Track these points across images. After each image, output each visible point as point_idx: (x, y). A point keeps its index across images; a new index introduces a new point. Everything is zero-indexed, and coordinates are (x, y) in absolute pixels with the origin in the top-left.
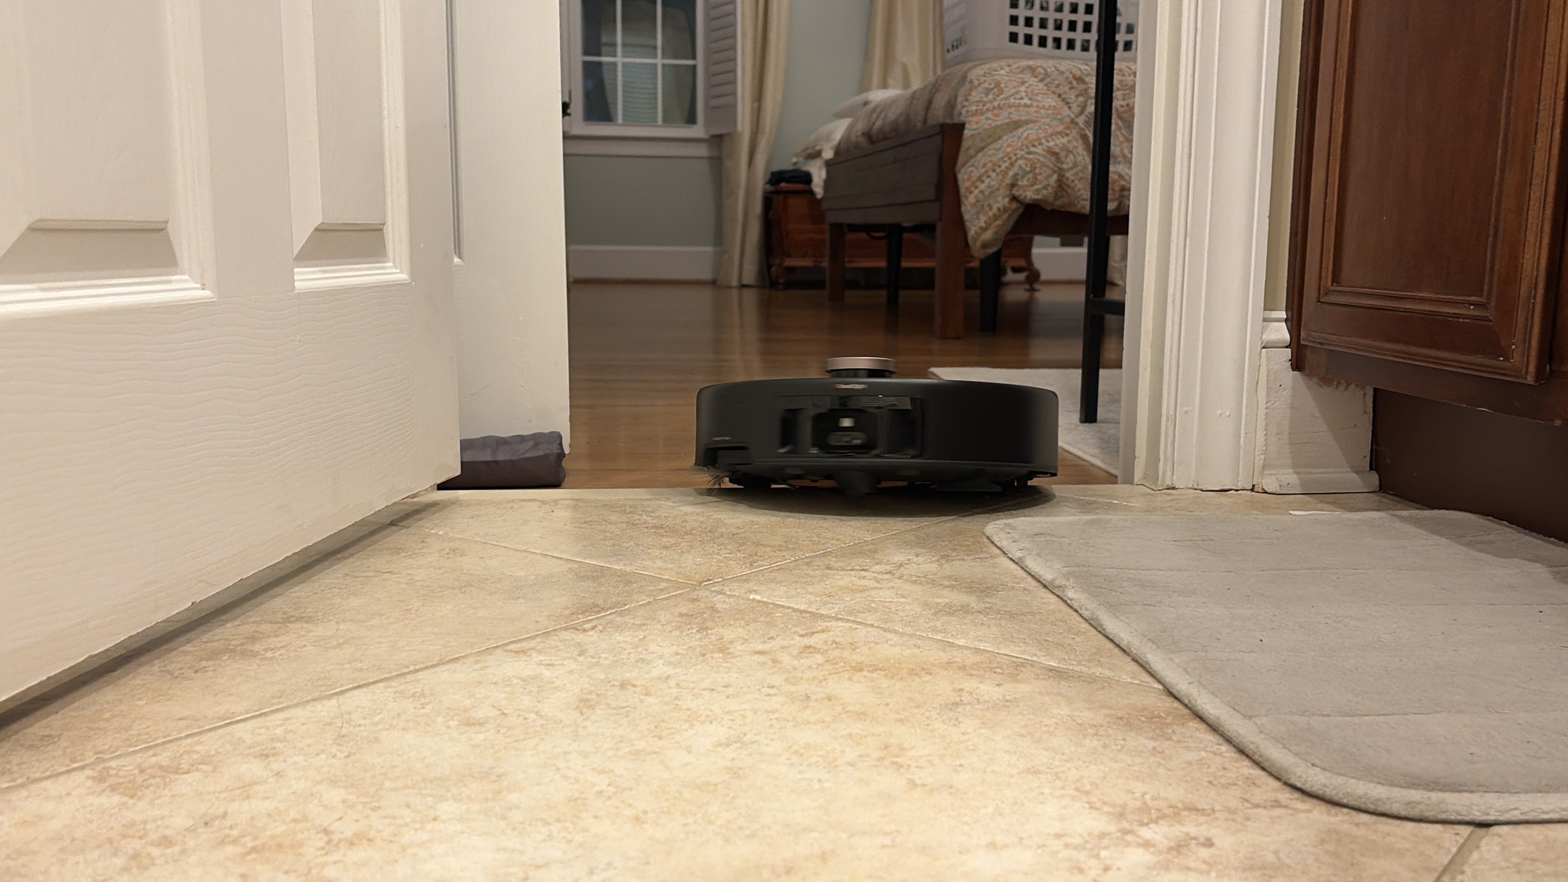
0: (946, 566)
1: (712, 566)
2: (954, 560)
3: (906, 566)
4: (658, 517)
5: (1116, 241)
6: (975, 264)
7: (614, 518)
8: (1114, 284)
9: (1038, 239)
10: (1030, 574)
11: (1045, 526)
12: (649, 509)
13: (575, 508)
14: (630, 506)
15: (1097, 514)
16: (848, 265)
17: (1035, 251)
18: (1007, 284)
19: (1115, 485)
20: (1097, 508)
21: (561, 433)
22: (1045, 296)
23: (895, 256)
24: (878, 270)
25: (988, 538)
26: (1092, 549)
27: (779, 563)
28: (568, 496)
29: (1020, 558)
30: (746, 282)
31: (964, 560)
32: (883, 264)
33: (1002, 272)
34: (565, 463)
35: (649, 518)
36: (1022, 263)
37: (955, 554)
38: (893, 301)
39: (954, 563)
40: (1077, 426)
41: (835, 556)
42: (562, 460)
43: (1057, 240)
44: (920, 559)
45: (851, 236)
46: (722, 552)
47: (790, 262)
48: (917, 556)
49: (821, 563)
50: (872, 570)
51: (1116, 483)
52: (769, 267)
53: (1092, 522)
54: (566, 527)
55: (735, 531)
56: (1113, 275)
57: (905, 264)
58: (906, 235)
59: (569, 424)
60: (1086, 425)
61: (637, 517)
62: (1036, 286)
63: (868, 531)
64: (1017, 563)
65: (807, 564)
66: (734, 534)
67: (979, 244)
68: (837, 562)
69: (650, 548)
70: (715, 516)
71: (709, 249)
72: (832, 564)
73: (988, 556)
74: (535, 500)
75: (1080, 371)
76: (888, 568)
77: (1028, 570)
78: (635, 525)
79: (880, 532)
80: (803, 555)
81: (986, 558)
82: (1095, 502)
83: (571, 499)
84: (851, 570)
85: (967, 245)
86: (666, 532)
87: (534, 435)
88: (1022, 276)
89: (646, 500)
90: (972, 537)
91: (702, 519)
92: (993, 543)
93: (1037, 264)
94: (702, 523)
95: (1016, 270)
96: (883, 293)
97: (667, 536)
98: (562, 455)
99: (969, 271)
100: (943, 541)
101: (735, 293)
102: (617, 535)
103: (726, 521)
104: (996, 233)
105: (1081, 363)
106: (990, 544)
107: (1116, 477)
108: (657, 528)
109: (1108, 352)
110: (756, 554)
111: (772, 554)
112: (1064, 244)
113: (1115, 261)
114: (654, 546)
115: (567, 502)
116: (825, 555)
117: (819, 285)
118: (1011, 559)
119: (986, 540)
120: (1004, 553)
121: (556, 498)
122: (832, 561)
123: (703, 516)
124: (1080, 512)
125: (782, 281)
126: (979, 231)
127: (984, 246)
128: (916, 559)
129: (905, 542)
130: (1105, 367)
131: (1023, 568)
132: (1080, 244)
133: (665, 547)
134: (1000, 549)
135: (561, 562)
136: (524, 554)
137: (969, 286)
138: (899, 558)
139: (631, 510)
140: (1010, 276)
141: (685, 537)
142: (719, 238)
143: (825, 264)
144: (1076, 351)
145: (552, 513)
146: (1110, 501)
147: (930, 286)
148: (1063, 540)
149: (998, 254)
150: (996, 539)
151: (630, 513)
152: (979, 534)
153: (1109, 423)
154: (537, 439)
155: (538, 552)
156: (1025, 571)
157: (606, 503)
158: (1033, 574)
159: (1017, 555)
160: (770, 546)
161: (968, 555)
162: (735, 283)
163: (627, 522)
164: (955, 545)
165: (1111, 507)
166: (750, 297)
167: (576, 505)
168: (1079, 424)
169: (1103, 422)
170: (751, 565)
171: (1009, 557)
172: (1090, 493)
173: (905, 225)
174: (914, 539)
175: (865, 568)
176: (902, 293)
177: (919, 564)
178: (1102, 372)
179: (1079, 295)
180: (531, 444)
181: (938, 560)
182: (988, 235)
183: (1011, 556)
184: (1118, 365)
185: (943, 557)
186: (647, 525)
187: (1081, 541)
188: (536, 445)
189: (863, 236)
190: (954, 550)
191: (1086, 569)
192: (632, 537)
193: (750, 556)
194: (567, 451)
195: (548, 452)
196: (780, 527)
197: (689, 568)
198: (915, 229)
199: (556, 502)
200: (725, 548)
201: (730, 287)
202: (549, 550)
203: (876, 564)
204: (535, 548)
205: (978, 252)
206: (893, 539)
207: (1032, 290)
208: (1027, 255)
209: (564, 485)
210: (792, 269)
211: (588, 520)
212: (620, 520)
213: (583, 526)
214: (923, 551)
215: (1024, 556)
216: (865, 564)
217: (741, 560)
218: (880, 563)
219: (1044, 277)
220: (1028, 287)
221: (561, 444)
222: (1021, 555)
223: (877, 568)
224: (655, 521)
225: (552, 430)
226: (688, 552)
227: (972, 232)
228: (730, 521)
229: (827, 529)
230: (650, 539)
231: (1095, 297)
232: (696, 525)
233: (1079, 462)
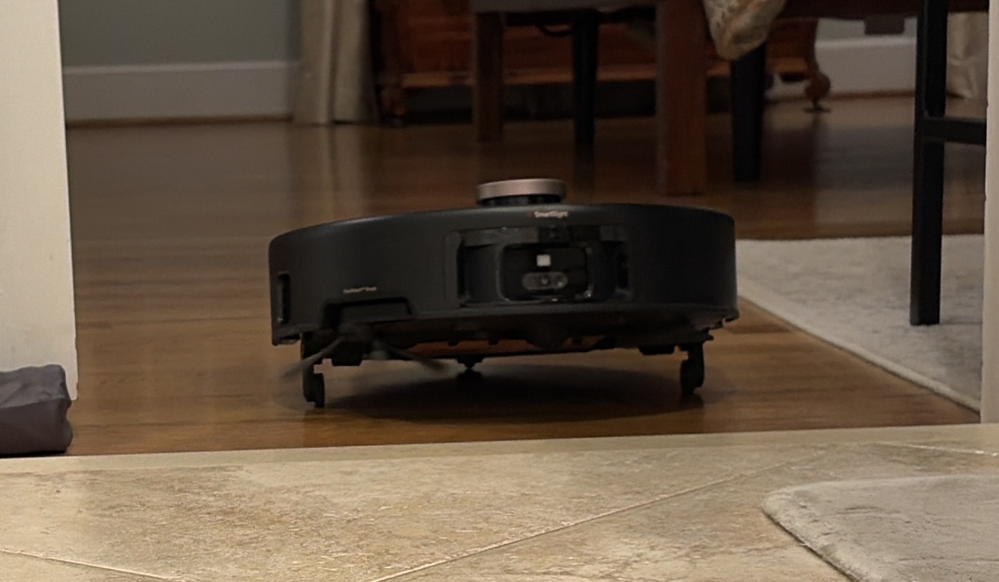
0: (702, 564)
1: (317, 571)
2: (713, 554)
3: (635, 565)
4: (227, 495)
5: (958, 23)
6: (723, 70)
7: (156, 498)
8: (955, 96)
9: (825, 24)
10: (843, 574)
11: (866, 494)
12: (210, 485)
13: (92, 485)
14: (181, 480)
15: (949, 472)
16: (509, 81)
17: (821, 45)
18: (776, 102)
19: (977, 425)
20: (949, 464)
21: (64, 367)
22: (838, 119)
23: (585, 63)
24: (556, 88)
25: (769, 517)
26: (945, 530)
27: (427, 565)
28: (80, 467)
29: (824, 548)
30: (340, 116)
31: (731, 553)
32: (565, 76)
33: (765, 81)
34: (71, 416)
35: (212, 499)
36: (799, 66)
37: (715, 544)
38: (585, 137)
39: (715, 558)
40: (906, 331)
41: (518, 553)
42: (65, 413)
43: (860, 25)
44: (658, 553)
45: (512, 34)
46: (333, 548)
47: (412, 80)
48: (652, 548)
49: (494, 564)
50: (580, 573)
51: (979, 422)
52: (378, 89)
53: (945, 484)
54: (80, 516)
55: (352, 516)
56: (956, 82)
57: (604, 75)
58: (604, 28)
59: (74, 352)
60: (922, 328)
61: (191, 497)
62: (823, 103)
63: (568, 509)
64: (820, 557)
65: (472, 566)
66: (349, 521)
67: (728, 36)
68: (521, 561)
69: (217, 546)
70: (317, 493)
71: (279, 65)
72: (512, 565)
73: (768, 545)
74: (28, 473)
75: (908, 241)
76: (605, 568)
77: (839, 567)
78: (190, 509)
79: (589, 511)
80: (464, 552)
81: (768, 549)
82: (943, 454)
83: (86, 472)
84: (545, 573)
85: (708, 37)
86: (240, 519)
87: (21, 371)
88: (799, 88)
89: (203, 469)
90: (742, 516)
91: (294, 498)
92: (778, 524)
93: (826, 66)
94: (297, 503)
95: (789, 78)
96: (569, 126)
97: (242, 526)
98: (65, 403)
99: (712, 81)
100: (694, 524)
101: (323, 134)
102: (164, 526)
103: (335, 501)
104: (757, 17)
105: (910, 228)
106: (773, 527)
107: (978, 413)
108: (226, 513)
109: (953, 207)
110: (387, 551)
111: (413, 551)
112: (871, 31)
113: (955, 57)
114: (223, 542)
115: (80, 476)
116: (501, 550)
117: (463, 116)
118: (811, 550)
119: (764, 519)
120: (797, 540)
121: (64, 470)
122: (513, 561)
123: (298, 493)
124: (921, 470)
125: (400, 111)
126: (728, 14)
127: (738, 38)
128: (651, 554)
129: (630, 527)
130: (952, 232)
131: (830, 564)
132: (898, 30)
133: (240, 544)
134: (790, 534)
135: (77, 570)
136: (19, 559)
137: (714, 107)
138: (622, 550)
139: (182, 486)
140: (779, 89)
141: (271, 527)
142: (295, 47)
143: (471, 81)
144: (901, 207)
145: (57, 495)
146: (970, 451)
148: (896, 515)
149: (760, 52)
150: (782, 518)
151: (180, 491)
152: (753, 510)
153: (960, 323)
154: (26, 377)
155: (41, 555)
156: (835, 568)
157: (142, 476)
158: (848, 572)
159: (820, 542)
160: (409, 538)
161: (738, 545)
162: (322, 118)
163: (178, 506)
164: (715, 530)
165: (971, 461)
166: (348, 139)
167: (92, 481)
168: (908, 324)
169: (951, 322)
170: (381, 569)
171: (806, 547)
172: (937, 439)
173: (604, 9)
174: (645, 521)
175: (567, 569)
176: (599, 123)
177: (657, 562)
178: (946, 241)
179: (903, 116)
180: (16, 386)
181: (687, 555)
182: (743, 22)
183: (808, 544)
184: (977, 228)
185: (695, 549)
186: (209, 510)
187: (928, 517)
188: (25, 386)
189: (534, 31)
190: (713, 538)
191: (936, 562)
192: (187, 529)
193: (379, 554)
194: (73, 395)
195: (44, 397)
196: (424, 507)
197: (281, 575)
198: (616, 17)
199: (61, 476)
200: (337, 543)
201: (316, 125)
202: (57, 552)
203: (586, 563)
204: (36, 549)
205: (727, 49)
206: (611, 522)
207: (818, 110)
208: (808, 52)
209: (69, 450)
210: (414, 92)
211: (116, 503)
212: (165, 502)
213: (107, 513)
214: (663, 540)
215: (833, 545)
216: (566, 563)
217: (364, 562)
218: (592, 561)
219: (836, 88)
220: (810, 105)
221: (63, 385)
222: (826, 543)
223: (586, 569)
224: (221, 503)
225: (49, 363)
226: (278, 550)
227: (716, 18)
228: (342, 500)
229: (499, 509)
230: (215, 532)
231: (931, 114)
232: (287, 507)
233: (914, 390)
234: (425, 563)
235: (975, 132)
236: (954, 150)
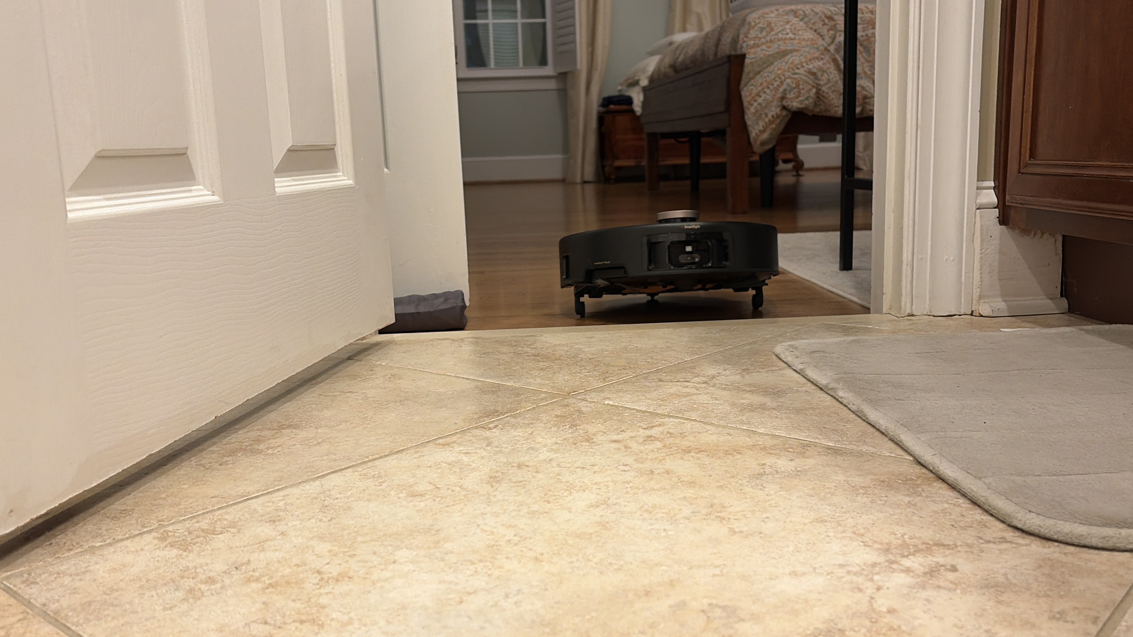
0: (747, 377)
1: (576, 381)
2: (752, 372)
3: (717, 378)
4: (536, 348)
5: (860, 137)
6: (756, 158)
7: (504, 349)
8: (859, 169)
9: (801, 137)
10: (809, 381)
11: (819, 345)
12: (529, 343)
13: (476, 343)
14: (515, 341)
15: (856, 336)
16: (662, 163)
17: (800, 147)
18: (779, 172)
19: (869, 315)
20: (857, 332)
21: (464, 291)
22: (808, 179)
23: (695, 155)
24: (683, 166)
25: (777, 356)
26: (856, 361)
27: (625, 378)
28: (471, 336)
29: (801, 370)
30: (586, 179)
31: (760, 372)
32: (686, 161)
33: (775, 163)
34: (467, 313)
35: (529, 349)
36: (790, 156)
37: (752, 368)
38: (695, 188)
39: (752, 374)
40: (838, 273)
41: (665, 372)
42: (464, 311)
43: (817, 138)
44: (728, 372)
45: (663, 142)
46: (583, 371)
47: (618, 163)
48: (725, 370)
49: (655, 378)
50: (693, 381)
51: (869, 313)
52: (603, 167)
53: (854, 341)
54: (471, 357)
55: (591, 357)
56: (859, 162)
57: (704, 160)
58: (703, 139)
59: (468, 284)
60: (845, 272)
61: (520, 348)
62: (801, 173)
63: (688, 353)
64: (799, 373)
65: (645, 378)
66: (590, 359)
67: (758, 142)
68: (666, 376)
69: (531, 370)
70: (576, 346)
71: (560, 156)
72: (663, 378)
73: (777, 368)
74: (447, 339)
75: (839, 233)
76: (704, 379)
77: (808, 378)
78: (520, 354)
79: (697, 354)
80: (641, 372)
81: (776, 370)
82: (855, 327)
83: (473, 338)
84: (677, 382)
85: (749, 143)
86: (542, 358)
87: (444, 293)
88: (790, 166)
89: (525, 336)
90: (765, 356)
91: (566, 349)
92: (780, 359)
93: (802, 156)
94: (567, 351)
95: (786, 161)
96: (688, 183)
97: (543, 361)
98: (464, 307)
99: (751, 163)
100: (744, 359)
101: (579, 188)
102: (508, 361)
103: (584, 350)
104: (771, 134)
105: (839, 227)
106: (778, 360)
107: (869, 309)
108: (535, 356)
109: (858, 218)
110: (607, 372)
111: (618, 372)
112: (822, 140)
113: (860, 152)
114: (534, 368)
115: (470, 340)
116: (658, 371)
117: (640, 179)
118: (795, 370)
119: (774, 357)
120: (789, 366)
121: (463, 337)
122: (663, 376)
123: (568, 346)
124: (844, 335)
125: (613, 177)
126: (758, 133)
127: (763, 144)
128: (724, 373)
129: (715, 361)
130: (857, 230)
131: (804, 376)
132: (834, 140)
133: (542, 369)
134: (786, 363)
135: (469, 382)
136: (443, 376)
137: (752, 174)
138: (711, 371)
139: (516, 343)
140: (781, 166)
141: (556, 362)
142: (566, 149)
143: (644, 163)
144: (835, 218)
145: (461, 348)
146: (866, 326)
147: (724, 176)
148: (833, 355)
149: (772, 150)
150: (782, 356)
151: (515, 346)
152: (770, 353)
153: (861, 269)
154: (446, 296)
155: (453, 375)
156: (806, 378)
157: (498, 339)
158: (812, 380)
159: (800, 367)
160: (617, 366)
161: (763, 368)
162: (579, 180)
163: (515, 353)
164: (752, 362)
165: (867, 331)
166: (590, 189)
167: (476, 341)
168: (839, 271)
169: (857, 269)
170: (604, 380)
171: (793, 369)
172: (851, 321)
173: (703, 131)
174: (721, 358)
175: (688, 380)
176: (702, 182)
177: (727, 376)
178: (855, 233)
179: (836, 178)
180: (442, 299)
181: (740, 373)
182: (765, 136)
183: (794, 368)
184: (868, 227)
185: (744, 370)
186: (528, 354)
187: (847, 356)
188: (446, 300)
189: (673, 141)
190: (752, 365)
191: (850, 375)
192: (518, 363)
193: (604, 373)
194: (467, 304)
195: (454, 305)
196: (624, 352)
197: (560, 383)
198: (709, 134)
199: (462, 340)
200: (585, 369)
201: (575, 183)
202: (460, 373)
203: (695, 377)
204: (451, 373)
205: (758, 148)
206: (706, 358)
207: (798, 175)
208: (793, 149)
209: (466, 328)
210: (619, 168)
211: (487, 351)
212: (508, 351)
213: (483, 356)
214: (730, 366)
215: (805, 368)
216: (687, 377)
217: (597, 377)
218: (698, 376)
219: (806, 166)
220: (794, 173)
221: (463, 299)
222: (802, 367)
223: (696, 379)
224: (533, 351)
225: (457, 289)
226: (559, 372)
227: (753, 134)
228: (587, 349)
229: (657, 353)
230: (531, 364)
231: (848, 177)
232: (563, 353)
233: (840, 299)
234: (624, 377)
235: (868, 185)
236: (859, 193)
